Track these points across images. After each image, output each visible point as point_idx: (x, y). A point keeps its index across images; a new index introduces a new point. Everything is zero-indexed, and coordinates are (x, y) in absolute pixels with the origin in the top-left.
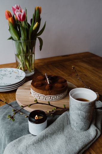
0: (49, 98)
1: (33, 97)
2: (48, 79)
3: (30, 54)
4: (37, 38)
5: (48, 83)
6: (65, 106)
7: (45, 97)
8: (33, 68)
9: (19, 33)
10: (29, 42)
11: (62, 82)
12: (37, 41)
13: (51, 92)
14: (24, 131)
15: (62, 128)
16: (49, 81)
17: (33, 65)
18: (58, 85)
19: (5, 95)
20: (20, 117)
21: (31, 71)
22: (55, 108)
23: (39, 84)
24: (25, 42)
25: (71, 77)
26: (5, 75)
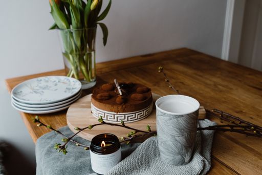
0: (123, 118)
1: (95, 118)
2: (119, 88)
3: (88, 52)
4: (98, 25)
5: (119, 94)
6: (149, 128)
7: (116, 116)
8: (93, 75)
9: (68, 17)
10: (85, 30)
11: (143, 92)
12: (99, 30)
13: (126, 107)
14: (83, 169)
15: (146, 162)
16: (122, 91)
17: (93, 72)
18: (136, 96)
19: (48, 118)
20: (75, 150)
21: (91, 80)
22: (134, 132)
23: (105, 96)
24: (79, 31)
25: (158, 86)
26: (46, 88)
